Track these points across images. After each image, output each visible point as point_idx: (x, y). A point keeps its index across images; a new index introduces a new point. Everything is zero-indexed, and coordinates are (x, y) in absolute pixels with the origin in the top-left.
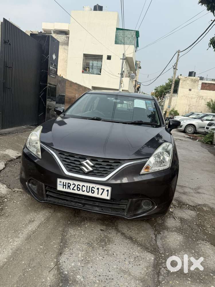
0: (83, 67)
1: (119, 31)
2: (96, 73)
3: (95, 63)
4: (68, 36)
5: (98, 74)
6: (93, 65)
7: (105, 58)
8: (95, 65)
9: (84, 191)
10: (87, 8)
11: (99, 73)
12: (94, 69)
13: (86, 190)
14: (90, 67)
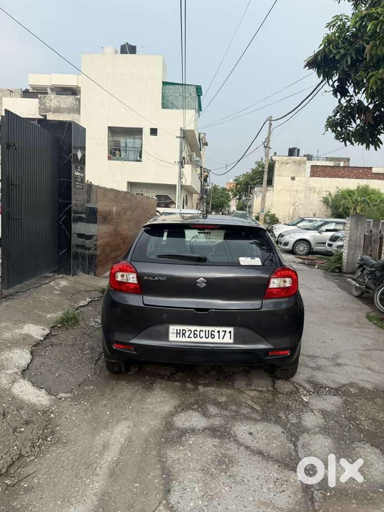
0: (108, 150)
1: (168, 86)
2: (135, 160)
3: (130, 141)
4: (78, 97)
5: (137, 161)
6: (126, 145)
7: (146, 132)
8: (129, 145)
10: (109, 50)
11: (139, 158)
12: (129, 153)
14: (122, 149)
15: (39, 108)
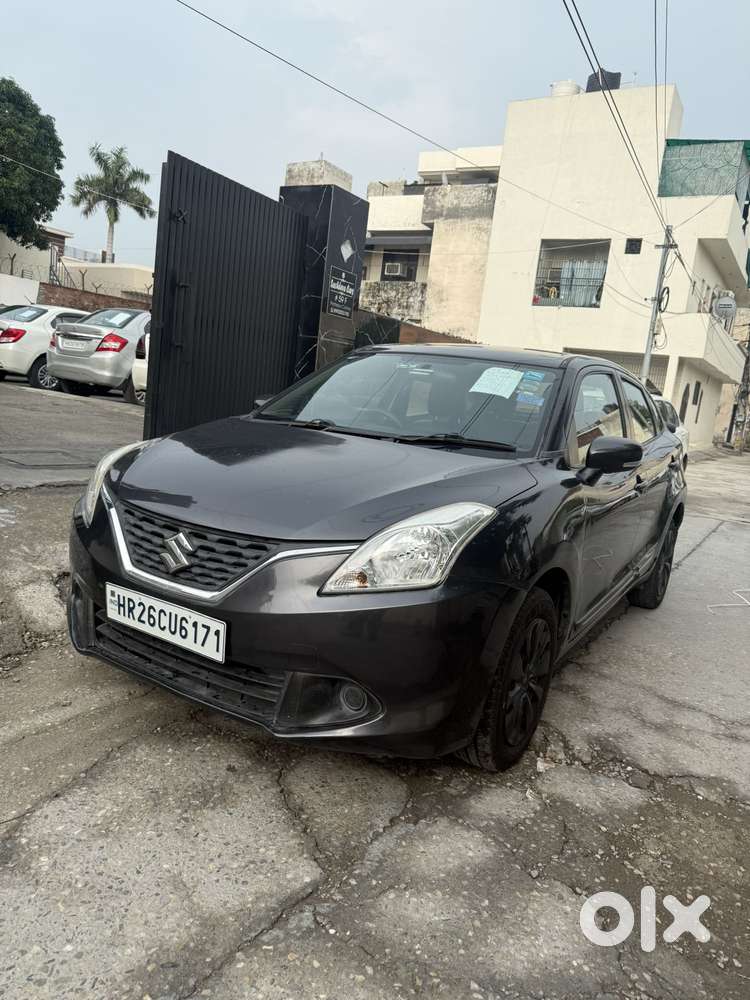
0: (536, 285)
1: (677, 148)
2: (588, 304)
3: (582, 268)
4: (492, 185)
5: (591, 306)
6: (573, 275)
7: (618, 247)
8: (579, 274)
9: (165, 627)
10: (564, 88)
11: (594, 301)
12: (575, 290)
13: (167, 627)
14: (563, 282)
15: (424, 211)
